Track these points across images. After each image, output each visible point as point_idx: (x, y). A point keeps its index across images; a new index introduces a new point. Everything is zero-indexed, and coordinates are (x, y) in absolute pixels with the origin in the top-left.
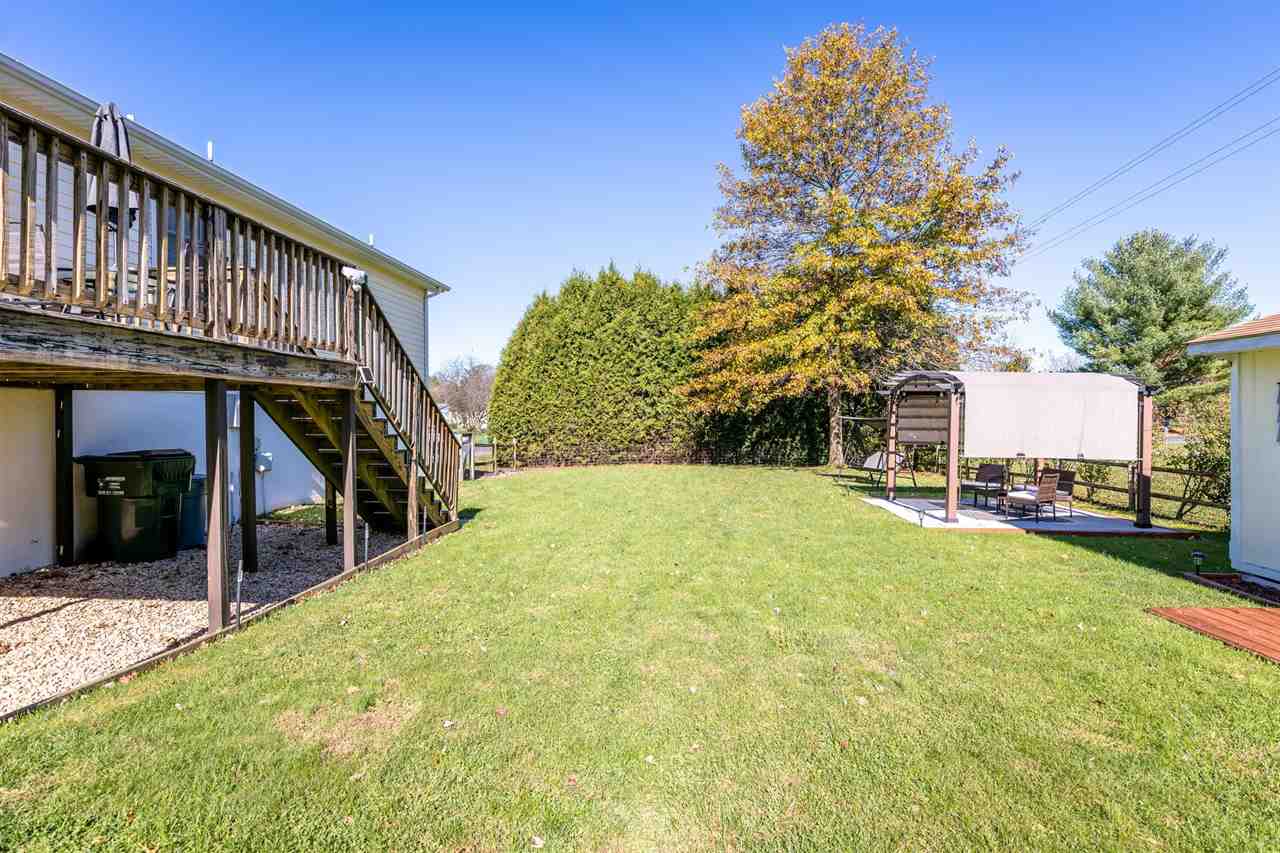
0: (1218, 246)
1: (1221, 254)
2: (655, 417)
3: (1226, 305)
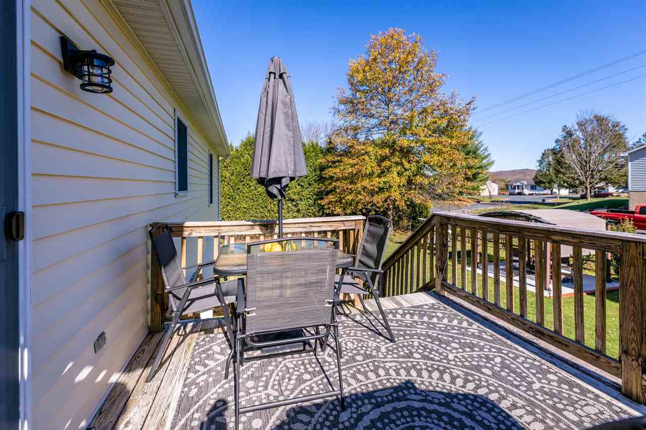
0: (479, 130)
1: (481, 134)
2: (297, 211)
3: (482, 153)
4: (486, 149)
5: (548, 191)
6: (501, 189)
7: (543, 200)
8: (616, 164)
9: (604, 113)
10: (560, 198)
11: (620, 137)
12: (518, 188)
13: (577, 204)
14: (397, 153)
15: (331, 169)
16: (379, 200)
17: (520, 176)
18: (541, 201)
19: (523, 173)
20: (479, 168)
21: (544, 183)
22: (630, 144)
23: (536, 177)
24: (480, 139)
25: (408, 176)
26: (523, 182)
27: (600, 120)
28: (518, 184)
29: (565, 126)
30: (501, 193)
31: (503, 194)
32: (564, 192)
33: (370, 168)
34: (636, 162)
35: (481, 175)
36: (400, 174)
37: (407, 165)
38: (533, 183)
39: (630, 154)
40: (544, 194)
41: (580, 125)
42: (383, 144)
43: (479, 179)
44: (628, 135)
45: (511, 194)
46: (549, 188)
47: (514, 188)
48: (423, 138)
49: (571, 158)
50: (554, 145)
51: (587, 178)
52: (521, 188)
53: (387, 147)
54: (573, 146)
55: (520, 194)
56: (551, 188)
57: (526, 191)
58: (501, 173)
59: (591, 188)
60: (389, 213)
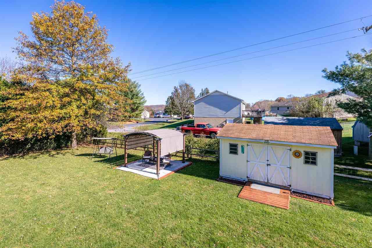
0: (139, 84)
1: (140, 85)
3: (141, 96)
4: (143, 94)
5: (169, 116)
6: (151, 115)
7: (167, 121)
8: (192, 105)
9: (188, 83)
10: (173, 119)
11: (193, 93)
12: (158, 115)
13: (179, 122)
14: (77, 92)
15: (11, 101)
16: (59, 126)
17: (159, 108)
18: (166, 121)
19: (161, 107)
20: (139, 104)
21: (168, 112)
22: (196, 97)
23: (165, 110)
24: (140, 88)
25: (85, 109)
26: (160, 111)
27: (187, 85)
28: (158, 112)
29: (175, 87)
30: (151, 117)
31: (152, 117)
32: (176, 117)
33: (51, 102)
34: (197, 105)
35: (140, 108)
36: (79, 107)
37: (84, 101)
38: (164, 112)
39: (195, 101)
40: (168, 117)
41: (180, 87)
42: (66, 85)
43: (139, 110)
44: (195, 93)
45: (155, 117)
46: (170, 114)
47: (156, 114)
48: (96, 84)
49: (177, 102)
50: (171, 95)
51: (182, 111)
52: (159, 114)
53: (69, 86)
54: (178, 96)
55: (159, 117)
56: (171, 115)
57: (161, 116)
58: (152, 106)
59: (183, 115)
60: (73, 134)
